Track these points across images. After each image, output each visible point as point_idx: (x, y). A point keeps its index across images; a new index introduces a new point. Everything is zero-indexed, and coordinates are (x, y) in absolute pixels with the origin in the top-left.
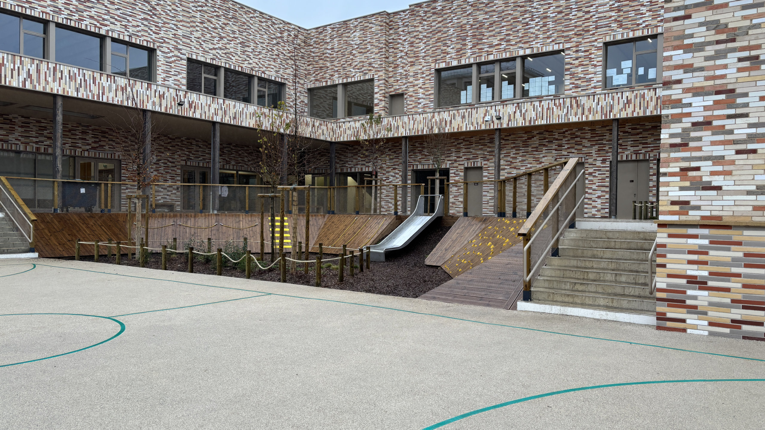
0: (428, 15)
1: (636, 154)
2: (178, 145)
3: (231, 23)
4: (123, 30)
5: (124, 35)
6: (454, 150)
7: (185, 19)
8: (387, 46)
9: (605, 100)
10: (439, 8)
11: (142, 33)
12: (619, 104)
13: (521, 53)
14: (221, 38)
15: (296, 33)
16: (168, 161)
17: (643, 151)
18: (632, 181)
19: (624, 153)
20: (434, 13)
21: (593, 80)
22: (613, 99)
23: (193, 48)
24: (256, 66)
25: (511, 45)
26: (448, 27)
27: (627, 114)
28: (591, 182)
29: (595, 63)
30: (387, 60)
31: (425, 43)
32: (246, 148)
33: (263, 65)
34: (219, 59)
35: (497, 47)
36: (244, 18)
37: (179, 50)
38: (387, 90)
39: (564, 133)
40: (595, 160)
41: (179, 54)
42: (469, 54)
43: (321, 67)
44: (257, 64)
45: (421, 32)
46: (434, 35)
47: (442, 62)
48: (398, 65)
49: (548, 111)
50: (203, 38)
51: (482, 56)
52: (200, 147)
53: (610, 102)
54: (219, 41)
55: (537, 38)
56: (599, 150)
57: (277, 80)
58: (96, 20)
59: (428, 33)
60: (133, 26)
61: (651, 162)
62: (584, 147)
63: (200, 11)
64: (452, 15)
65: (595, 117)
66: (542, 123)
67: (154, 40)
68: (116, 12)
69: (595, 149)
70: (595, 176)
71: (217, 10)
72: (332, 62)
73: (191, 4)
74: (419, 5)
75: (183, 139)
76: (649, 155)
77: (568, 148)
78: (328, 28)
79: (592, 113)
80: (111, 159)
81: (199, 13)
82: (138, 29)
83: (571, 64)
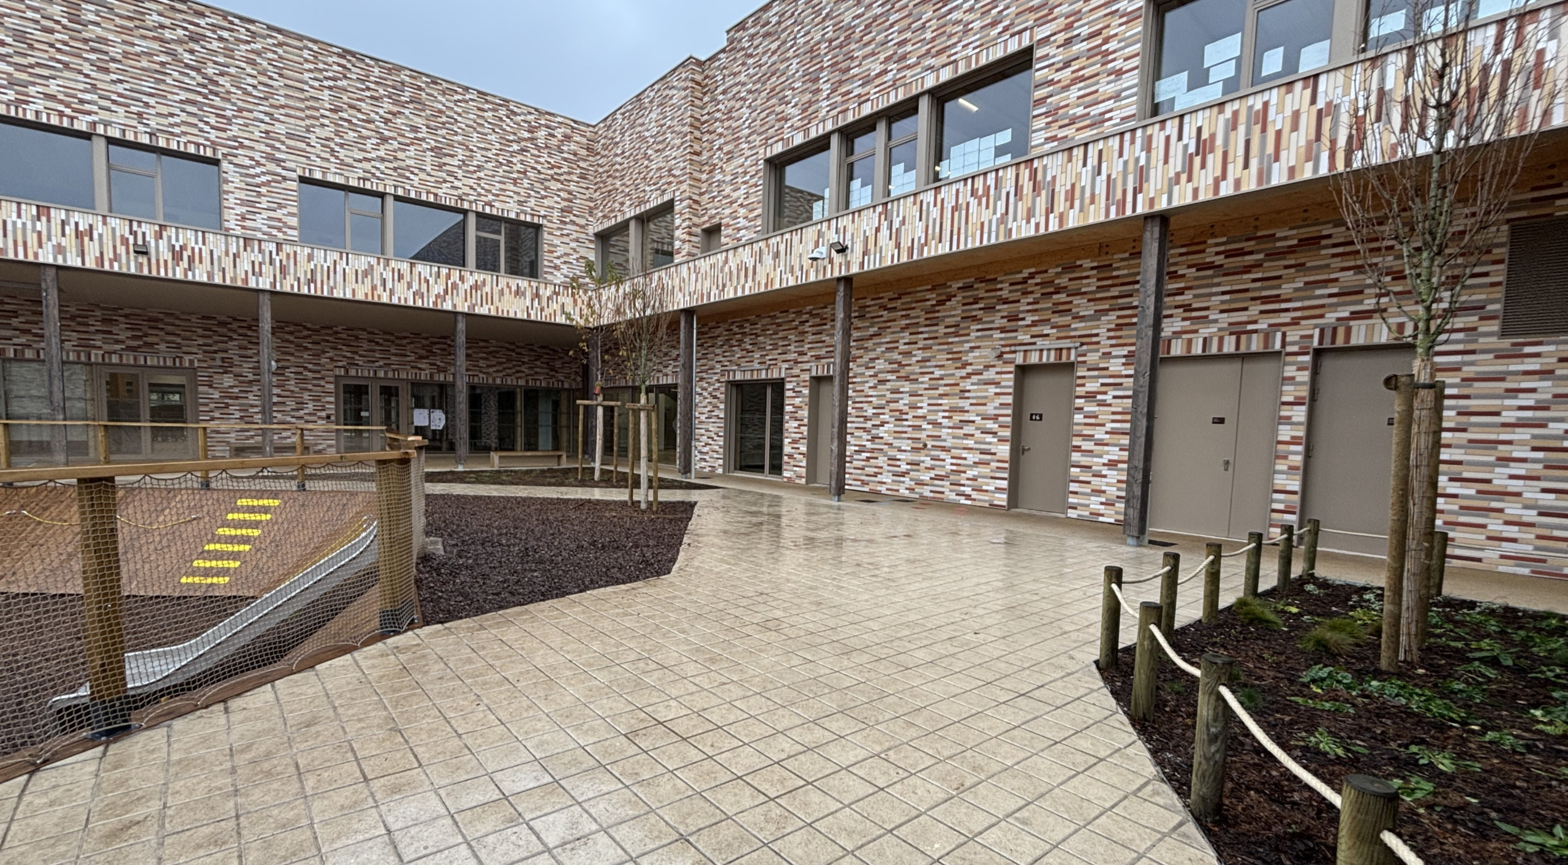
0: (756, 43)
1: (1238, 334)
2: (328, 341)
3: (407, 112)
4: (134, 123)
5: (136, 133)
6: (792, 337)
7: (291, 103)
8: (698, 128)
9: (1121, 155)
10: (774, 20)
11: (184, 128)
12: (1166, 162)
13: (930, 82)
14: (384, 140)
15: (569, 131)
16: (306, 368)
17: (1262, 325)
18: (1221, 421)
19: (1196, 331)
20: (767, 35)
21: (1110, 119)
22: (1148, 147)
23: (313, 157)
24: (472, 192)
25: (909, 67)
26: (788, 59)
27: (1196, 191)
28: (1092, 421)
29: (1118, 64)
30: (695, 158)
31: (749, 107)
32: (482, 344)
33: (489, 191)
34: (378, 178)
35: (878, 81)
36: (440, 102)
37: (278, 162)
38: (696, 220)
39: (1024, 281)
40: (1107, 355)
41: (279, 170)
42: (824, 112)
43: (610, 191)
44: (471, 188)
45: (744, 84)
46: (764, 83)
47: (777, 142)
48: (715, 165)
49: (956, 214)
50: (337, 140)
51: (847, 109)
52: (377, 343)
53: (1137, 160)
54: (378, 144)
55: (966, 32)
56: (1119, 327)
57: (522, 217)
58: (61, 102)
59: (754, 83)
60: (159, 115)
61: (1289, 359)
62: (1077, 317)
63: (330, 88)
64: (796, 30)
65: (1086, 217)
66: (940, 252)
67: (213, 142)
68: (113, 88)
69: (1109, 322)
70: (1103, 404)
71: (372, 86)
72: (622, 177)
73: (307, 75)
74: (741, 26)
75: (339, 329)
76: (1284, 335)
77: (1034, 324)
78: (618, 116)
79: (1077, 203)
80: (174, 367)
81: (327, 92)
82: (171, 120)
83: (1051, 83)
